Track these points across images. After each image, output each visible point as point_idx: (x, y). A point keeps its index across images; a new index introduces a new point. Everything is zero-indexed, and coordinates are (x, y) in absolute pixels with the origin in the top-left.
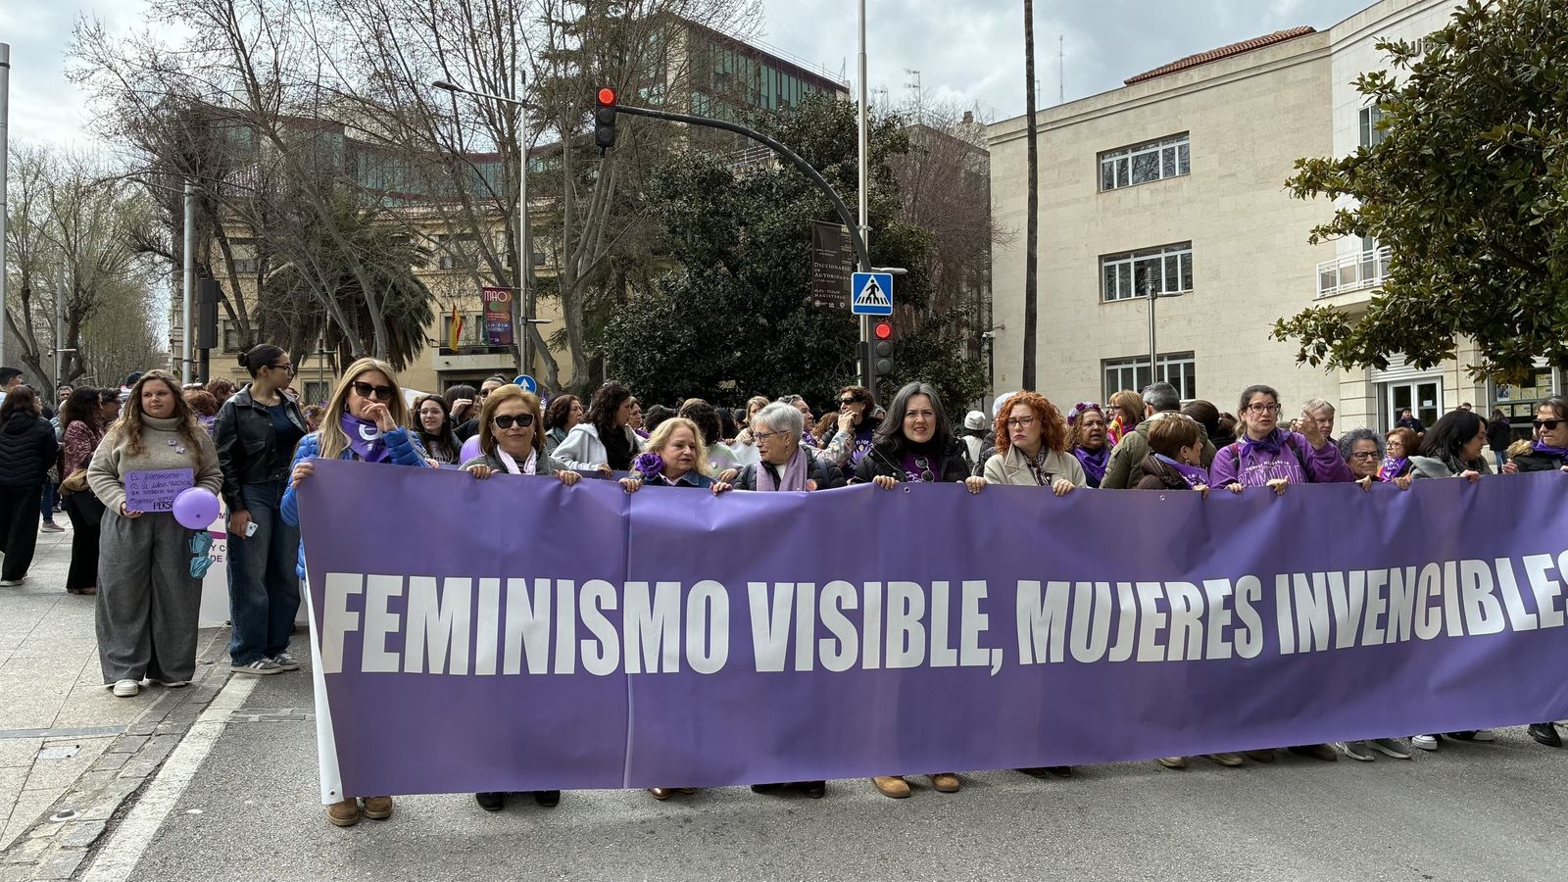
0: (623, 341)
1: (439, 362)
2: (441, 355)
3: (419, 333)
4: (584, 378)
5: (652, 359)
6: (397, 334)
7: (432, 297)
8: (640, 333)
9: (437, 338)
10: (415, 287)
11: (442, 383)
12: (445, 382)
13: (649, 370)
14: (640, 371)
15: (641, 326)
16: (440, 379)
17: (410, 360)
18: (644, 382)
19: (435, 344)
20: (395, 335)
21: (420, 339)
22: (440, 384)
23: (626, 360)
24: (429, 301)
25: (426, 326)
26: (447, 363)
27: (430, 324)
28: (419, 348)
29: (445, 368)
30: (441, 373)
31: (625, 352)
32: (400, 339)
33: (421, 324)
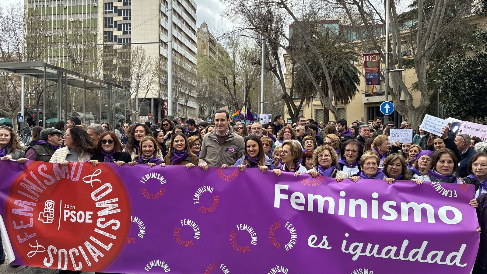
0: (451, 76)
1: (365, 100)
2: (365, 96)
3: (355, 88)
4: (427, 102)
5: (472, 88)
6: (345, 89)
7: (360, 73)
8: (464, 71)
9: (364, 90)
10: (353, 69)
11: (366, 108)
12: (367, 107)
13: (470, 94)
14: (463, 96)
15: (465, 66)
16: (365, 106)
17: (351, 98)
18: (466, 102)
19: (363, 92)
20: (344, 89)
21: (355, 90)
22: (365, 108)
23: (454, 88)
24: (358, 74)
25: (358, 85)
26: (368, 100)
27: (359, 84)
28: (354, 94)
29: (367, 102)
30: (365, 104)
31: (453, 83)
32: (346, 90)
33: (356, 84)
